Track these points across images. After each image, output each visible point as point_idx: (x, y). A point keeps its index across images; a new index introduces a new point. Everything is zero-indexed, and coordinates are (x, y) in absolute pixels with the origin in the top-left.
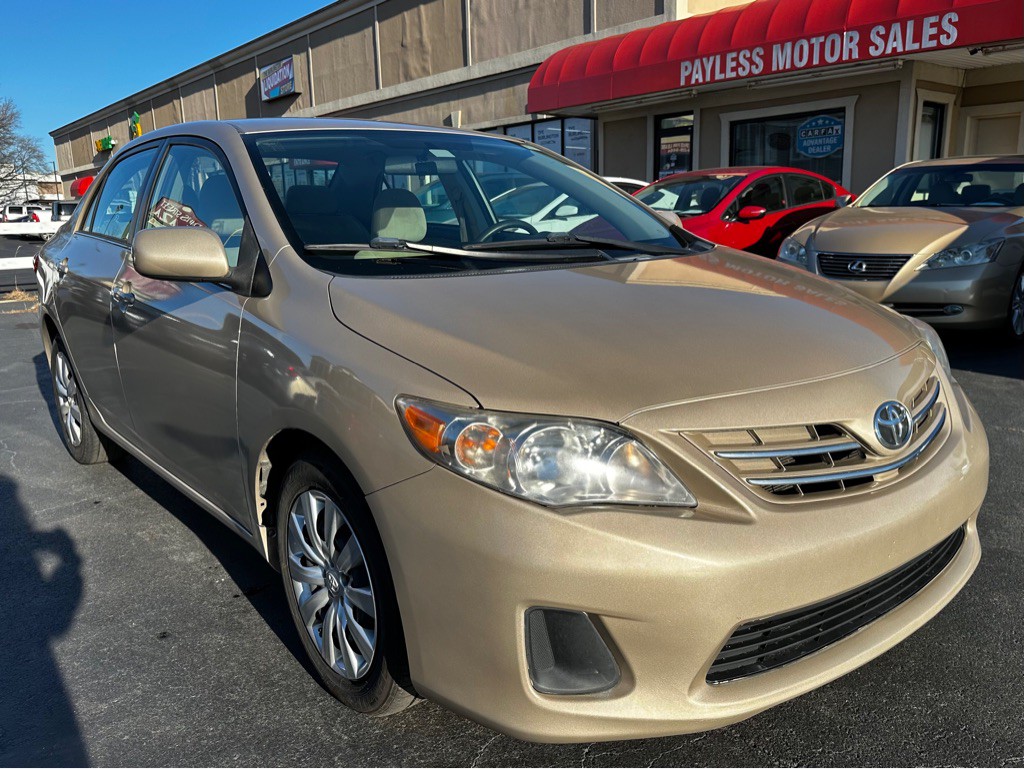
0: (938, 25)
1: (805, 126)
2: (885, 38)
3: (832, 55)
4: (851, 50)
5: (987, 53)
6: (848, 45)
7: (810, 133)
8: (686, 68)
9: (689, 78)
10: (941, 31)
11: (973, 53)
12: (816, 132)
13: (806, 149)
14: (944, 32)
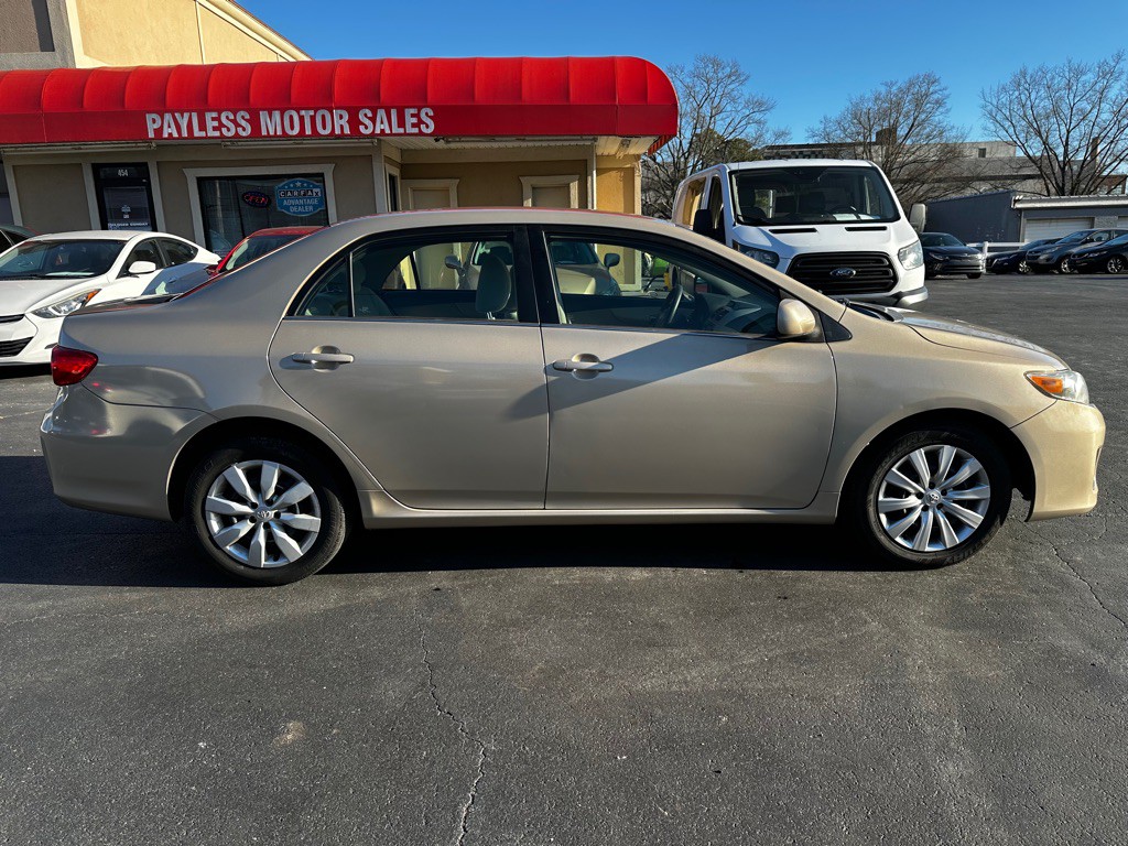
0: (417, 116)
1: (283, 187)
2: (373, 120)
3: (324, 128)
4: (342, 127)
5: (448, 142)
6: (340, 122)
7: (289, 194)
8: (154, 121)
9: (159, 132)
10: (421, 122)
11: (437, 140)
12: (296, 193)
13: (287, 208)
14: (424, 123)
